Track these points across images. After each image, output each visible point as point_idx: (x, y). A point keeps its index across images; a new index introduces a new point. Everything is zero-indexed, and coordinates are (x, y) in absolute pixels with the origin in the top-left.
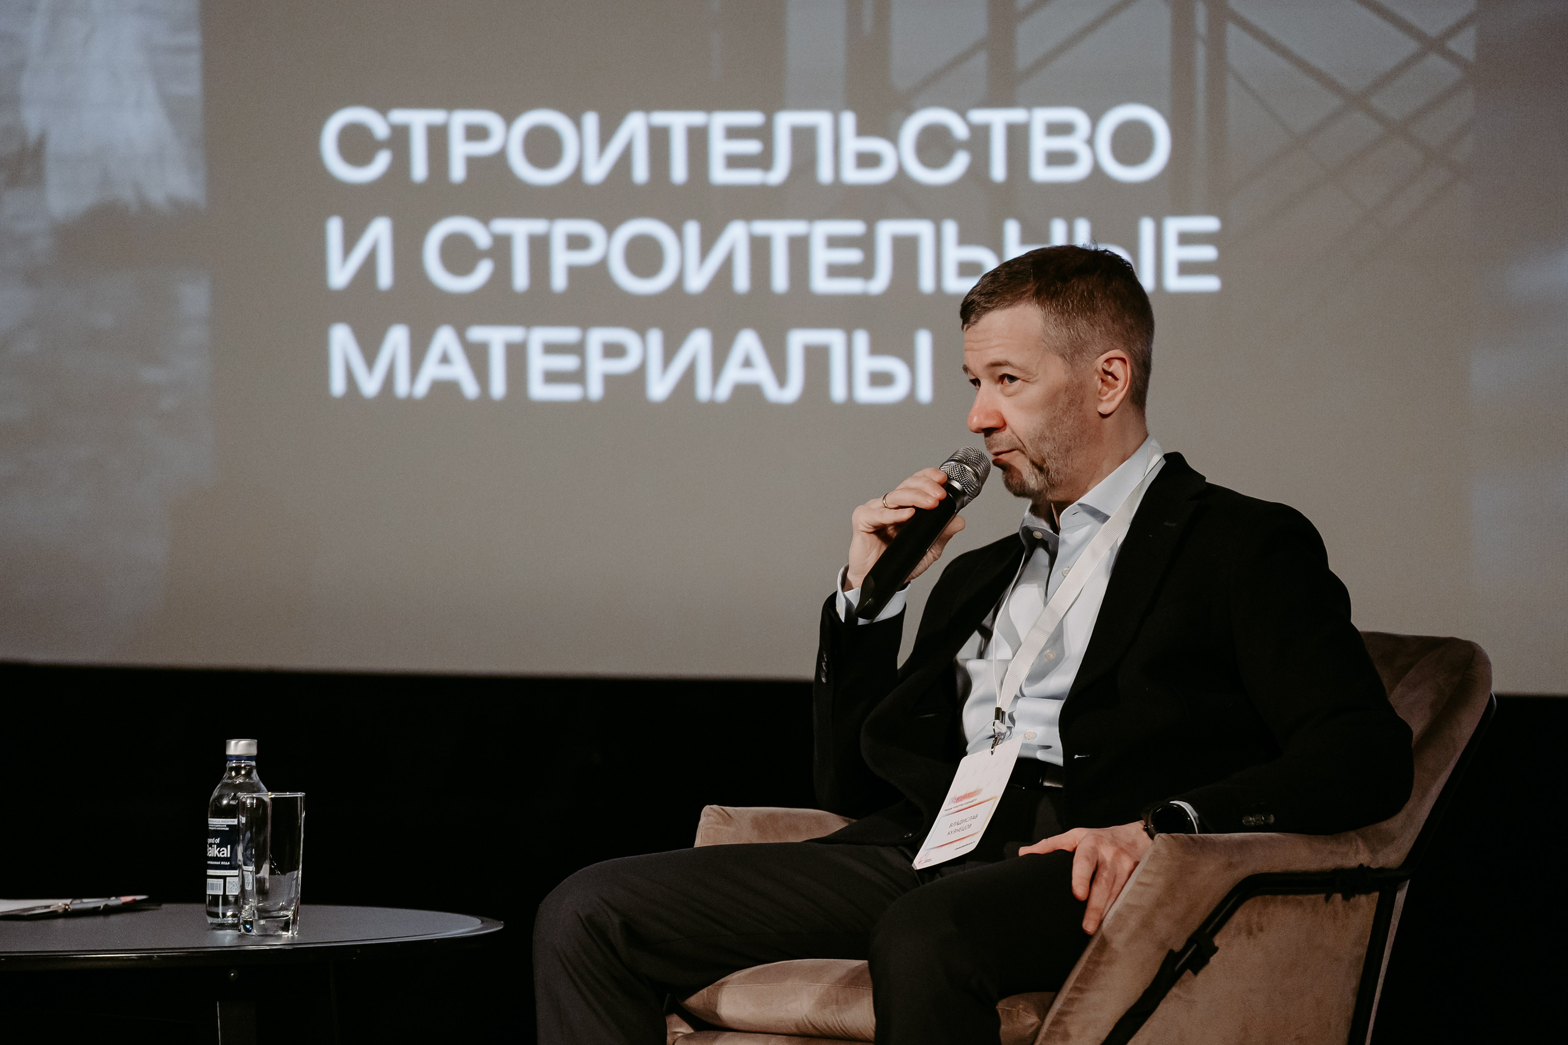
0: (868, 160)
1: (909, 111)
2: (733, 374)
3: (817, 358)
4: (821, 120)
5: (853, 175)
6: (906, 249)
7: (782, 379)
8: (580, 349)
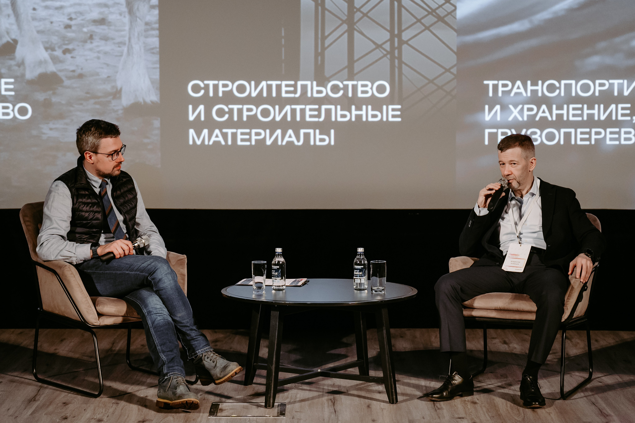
0: (319, 92)
1: (329, 82)
2: (287, 139)
3: (307, 135)
4: (309, 83)
5: (315, 95)
6: (328, 112)
7: (298, 140)
8: (249, 134)
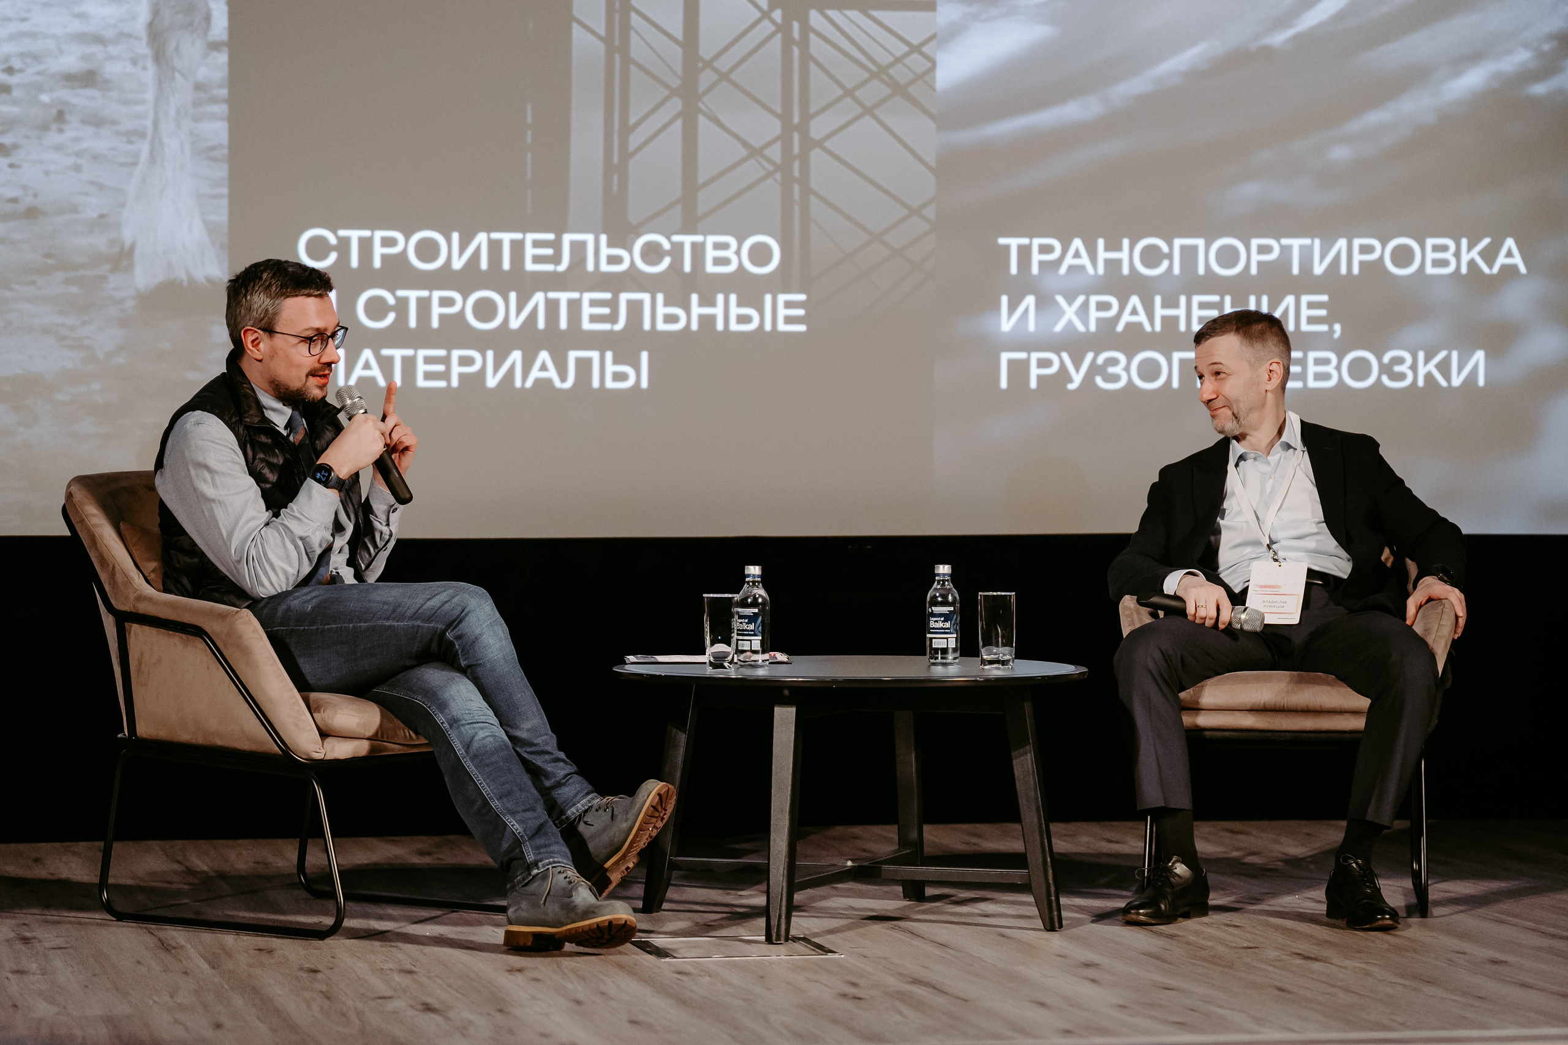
0: (614, 260)
1: (639, 235)
2: (535, 373)
3: (584, 366)
4: (589, 238)
5: (605, 267)
6: (635, 308)
7: (563, 378)
8: (446, 361)
